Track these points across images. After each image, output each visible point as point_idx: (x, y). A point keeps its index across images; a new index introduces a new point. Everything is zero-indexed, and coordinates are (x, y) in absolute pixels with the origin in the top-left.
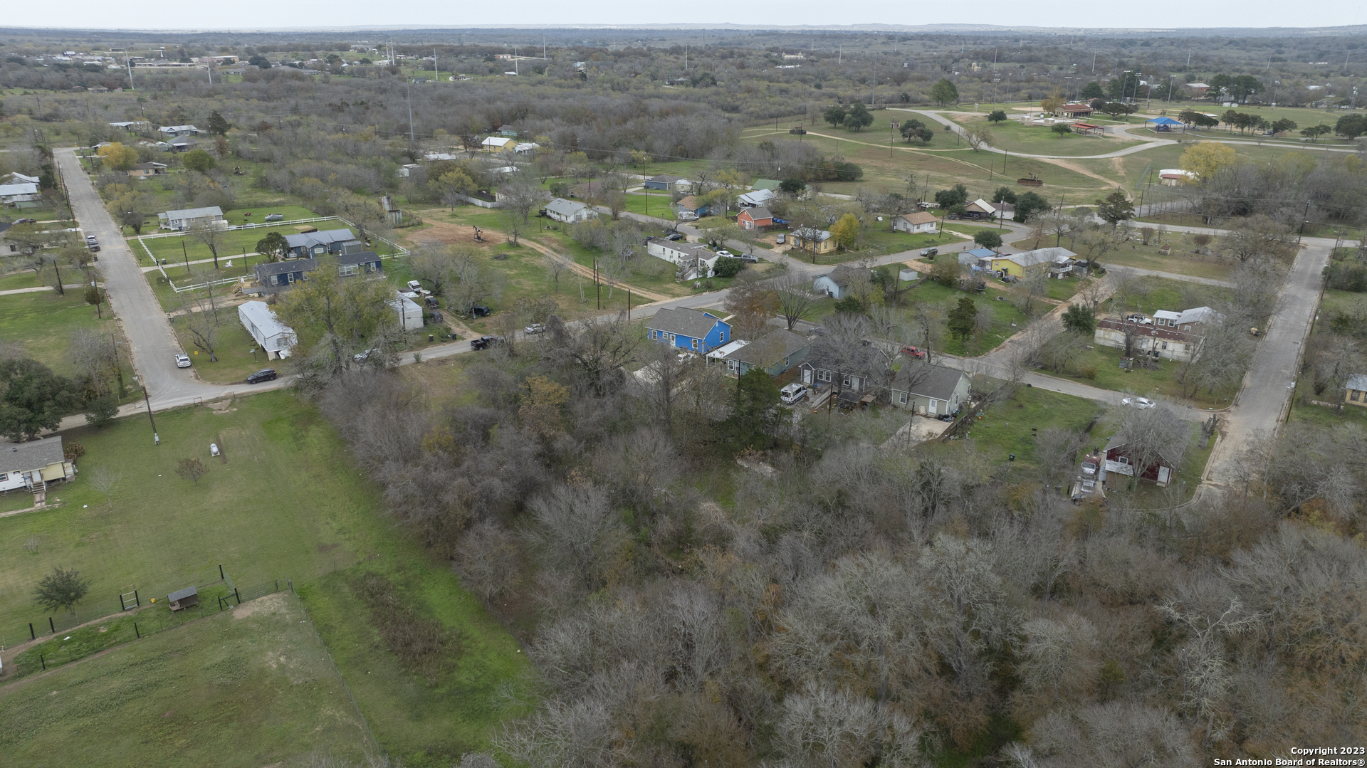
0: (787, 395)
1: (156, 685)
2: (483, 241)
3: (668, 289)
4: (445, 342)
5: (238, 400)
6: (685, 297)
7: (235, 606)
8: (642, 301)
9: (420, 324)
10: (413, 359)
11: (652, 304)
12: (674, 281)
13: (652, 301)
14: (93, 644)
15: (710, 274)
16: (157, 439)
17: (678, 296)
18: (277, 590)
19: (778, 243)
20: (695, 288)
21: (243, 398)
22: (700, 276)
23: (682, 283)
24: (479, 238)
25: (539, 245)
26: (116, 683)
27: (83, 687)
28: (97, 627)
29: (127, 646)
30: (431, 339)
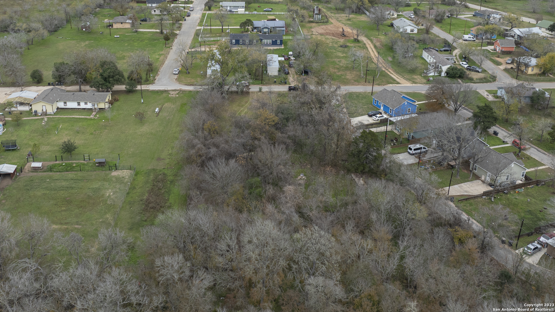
0: (411, 149)
1: (72, 188)
2: (345, 36)
3: (414, 78)
4: (280, 84)
5: (181, 92)
6: (419, 85)
7: (115, 170)
8: (395, 82)
9: (276, 73)
10: (258, 90)
11: (397, 85)
12: (421, 75)
13: (398, 83)
14: (69, 168)
15: (443, 74)
16: (142, 101)
17: (416, 83)
18: (130, 169)
19: (507, 63)
20: (428, 80)
21: (183, 92)
22: (436, 74)
23: (424, 77)
24: (343, 34)
25: (370, 43)
26: (64, 184)
27: (56, 181)
28: (73, 164)
29: (76, 173)
30: (275, 82)
